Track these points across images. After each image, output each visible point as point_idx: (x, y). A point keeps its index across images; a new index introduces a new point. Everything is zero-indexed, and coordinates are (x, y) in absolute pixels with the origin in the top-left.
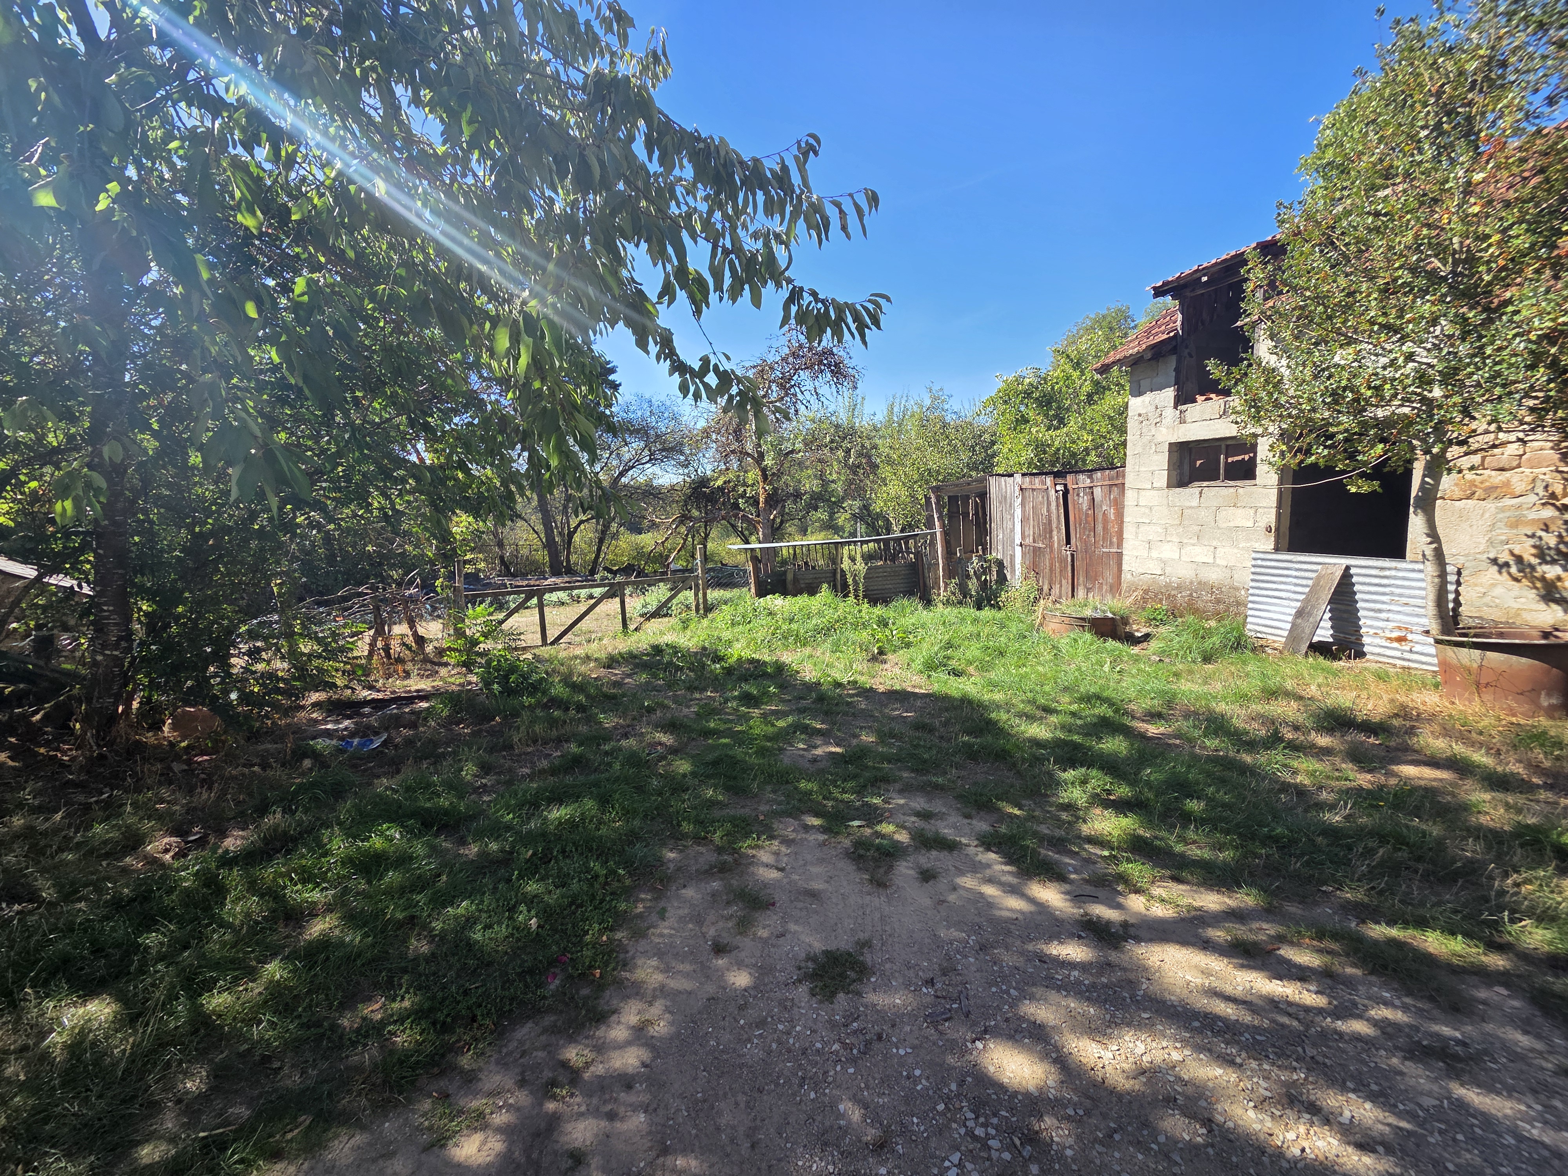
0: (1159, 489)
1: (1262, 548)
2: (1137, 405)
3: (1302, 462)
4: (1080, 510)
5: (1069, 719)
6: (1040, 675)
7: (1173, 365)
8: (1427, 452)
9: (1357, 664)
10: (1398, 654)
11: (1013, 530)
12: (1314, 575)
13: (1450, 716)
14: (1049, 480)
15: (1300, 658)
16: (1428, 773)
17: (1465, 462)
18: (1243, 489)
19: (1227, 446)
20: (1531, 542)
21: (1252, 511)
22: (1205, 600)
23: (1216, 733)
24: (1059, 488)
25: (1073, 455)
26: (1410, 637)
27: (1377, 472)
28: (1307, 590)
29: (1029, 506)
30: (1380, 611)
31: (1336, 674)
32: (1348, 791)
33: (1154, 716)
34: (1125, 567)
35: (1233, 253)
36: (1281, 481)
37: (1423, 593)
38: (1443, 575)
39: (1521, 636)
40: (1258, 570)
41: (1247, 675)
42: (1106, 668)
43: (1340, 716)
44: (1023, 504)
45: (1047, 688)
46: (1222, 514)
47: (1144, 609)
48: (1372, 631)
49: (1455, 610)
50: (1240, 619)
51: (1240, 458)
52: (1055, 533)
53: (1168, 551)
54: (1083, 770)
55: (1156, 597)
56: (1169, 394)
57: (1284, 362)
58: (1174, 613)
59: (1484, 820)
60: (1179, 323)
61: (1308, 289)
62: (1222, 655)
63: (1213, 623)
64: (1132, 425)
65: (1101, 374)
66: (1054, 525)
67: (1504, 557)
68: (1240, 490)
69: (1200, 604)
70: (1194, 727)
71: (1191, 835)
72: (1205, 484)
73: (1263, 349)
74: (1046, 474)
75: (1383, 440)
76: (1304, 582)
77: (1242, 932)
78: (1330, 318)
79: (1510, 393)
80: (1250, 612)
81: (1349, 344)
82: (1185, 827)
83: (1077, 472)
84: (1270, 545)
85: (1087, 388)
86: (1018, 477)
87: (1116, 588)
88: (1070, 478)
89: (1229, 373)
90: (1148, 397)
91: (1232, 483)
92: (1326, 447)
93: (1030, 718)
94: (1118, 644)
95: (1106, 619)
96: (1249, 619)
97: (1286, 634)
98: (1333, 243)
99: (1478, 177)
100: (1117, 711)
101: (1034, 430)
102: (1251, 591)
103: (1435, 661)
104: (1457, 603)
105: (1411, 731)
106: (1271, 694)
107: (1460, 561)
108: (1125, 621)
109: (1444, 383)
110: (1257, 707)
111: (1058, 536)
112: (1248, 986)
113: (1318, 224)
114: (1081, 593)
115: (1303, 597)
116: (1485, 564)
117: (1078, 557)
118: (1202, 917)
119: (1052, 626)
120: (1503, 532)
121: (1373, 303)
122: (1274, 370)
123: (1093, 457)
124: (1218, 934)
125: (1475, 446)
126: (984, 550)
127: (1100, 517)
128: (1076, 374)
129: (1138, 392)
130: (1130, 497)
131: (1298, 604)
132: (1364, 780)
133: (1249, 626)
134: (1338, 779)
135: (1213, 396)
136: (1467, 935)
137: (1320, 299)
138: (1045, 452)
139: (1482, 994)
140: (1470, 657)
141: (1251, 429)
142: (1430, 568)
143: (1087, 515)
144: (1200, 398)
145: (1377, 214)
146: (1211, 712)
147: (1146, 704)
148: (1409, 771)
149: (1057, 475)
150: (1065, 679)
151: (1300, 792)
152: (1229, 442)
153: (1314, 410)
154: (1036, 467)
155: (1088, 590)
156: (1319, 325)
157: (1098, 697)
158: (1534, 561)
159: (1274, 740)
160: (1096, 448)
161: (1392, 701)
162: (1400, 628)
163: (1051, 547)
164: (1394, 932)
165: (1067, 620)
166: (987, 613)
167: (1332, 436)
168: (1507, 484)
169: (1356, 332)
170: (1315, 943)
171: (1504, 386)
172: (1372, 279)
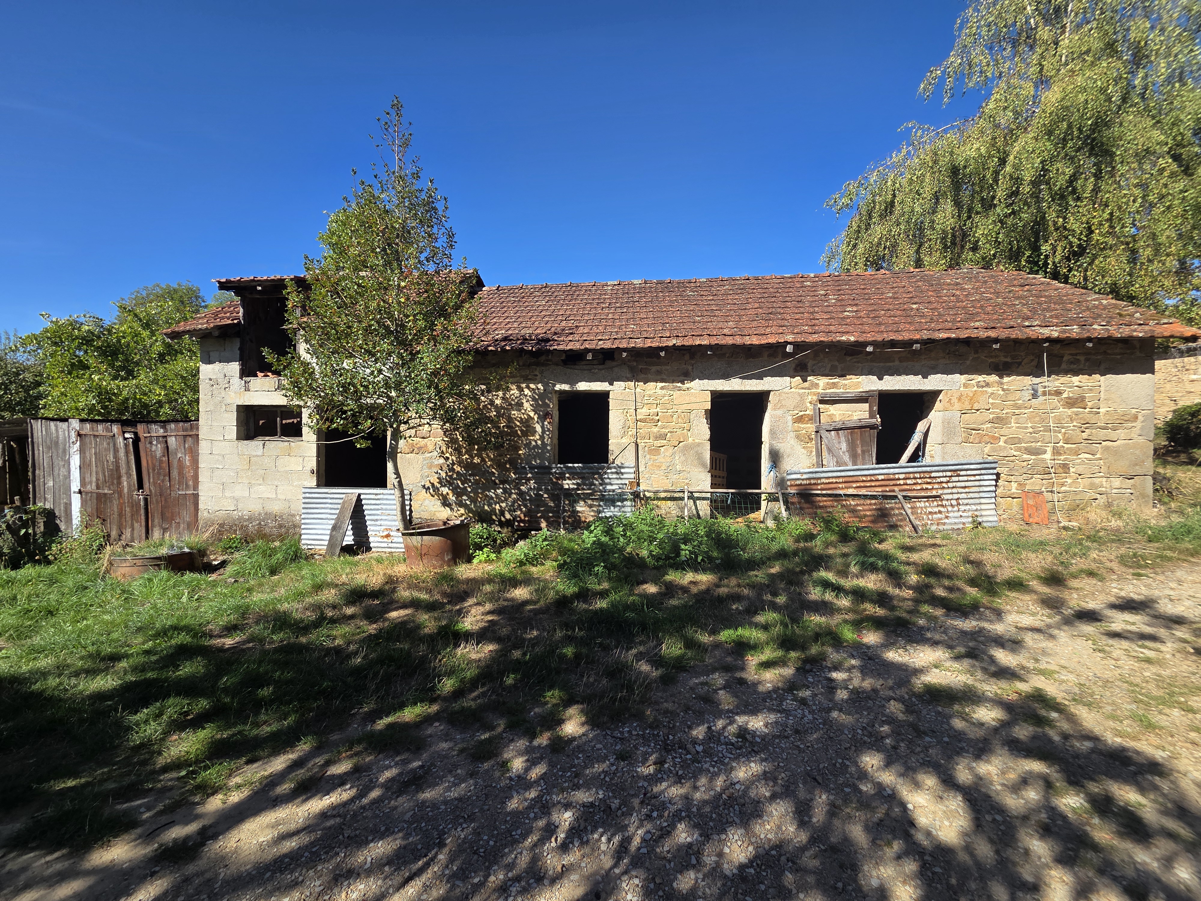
0: (230, 441)
1: (309, 485)
2: (207, 371)
3: (329, 427)
4: (153, 457)
5: (142, 659)
6: (107, 623)
7: (238, 345)
8: (391, 427)
9: (368, 555)
10: (385, 545)
11: (68, 476)
12: (341, 501)
13: (411, 576)
14: (116, 429)
15: (336, 558)
16: (402, 612)
17: (408, 433)
18: (294, 443)
19: (282, 412)
20: (437, 476)
21: (301, 459)
22: (271, 527)
23: (281, 629)
24: (127, 435)
25: (145, 406)
26: (392, 534)
27: (369, 436)
28: (338, 511)
29: (91, 453)
30: (377, 520)
31: (356, 564)
32: (363, 640)
33: (230, 629)
34: (201, 506)
35: (279, 277)
36: (318, 440)
37: (394, 507)
38: (403, 496)
39: (436, 525)
40: (307, 500)
41: (302, 577)
42: (184, 599)
43: (359, 592)
44: (82, 451)
45: (115, 636)
46: (280, 462)
47: (220, 540)
48: (374, 533)
49: (410, 515)
50: (297, 537)
51: (291, 421)
52: (124, 479)
53: (240, 491)
54: (158, 704)
55: (232, 528)
56: (235, 367)
57: (315, 360)
58: (247, 540)
59: (426, 630)
60: (241, 314)
61: (326, 317)
62: (284, 567)
63: (277, 544)
64: (203, 387)
65: (172, 338)
66: (123, 471)
67: (428, 484)
68: (292, 444)
69: (267, 530)
70: (265, 628)
71: (263, 717)
72: (267, 438)
73: (302, 348)
74: (112, 421)
75: (371, 418)
76: (336, 506)
77: (301, 773)
78: (339, 338)
79: (423, 399)
80: (303, 532)
81: (351, 357)
82: (257, 713)
83: (148, 422)
84: (314, 483)
85: (158, 347)
86: (75, 424)
87: (193, 525)
88: (141, 428)
89: (278, 360)
90: (217, 366)
91: (286, 439)
92: (342, 419)
93: (91, 672)
94: (197, 576)
95: (184, 554)
96: (303, 537)
97: (326, 543)
98: (338, 293)
99: (403, 284)
100: (195, 636)
101: (96, 377)
102: (303, 516)
103: (402, 545)
104: (411, 511)
105: (394, 590)
106: (318, 588)
107: (411, 487)
108: (202, 553)
109: (396, 389)
110: (309, 600)
111: (128, 482)
112: (306, 814)
113: (328, 278)
114: (156, 534)
115: (335, 517)
116: (421, 488)
117: (153, 501)
118: (271, 781)
119: (122, 571)
120: (426, 471)
121: (361, 336)
122: (308, 364)
123: (166, 409)
124: (286, 787)
125: (412, 425)
126: (25, 500)
127: (175, 463)
128: (145, 334)
129: (209, 361)
130: (204, 447)
131: (333, 522)
132: (372, 629)
133: (303, 542)
134: (359, 634)
135: (269, 374)
136: (422, 701)
137: (334, 325)
138: (110, 400)
139: (429, 731)
140: (416, 540)
141: (296, 402)
142: (397, 492)
143: (161, 462)
144: (260, 374)
145: (359, 285)
146: (277, 612)
147: (223, 621)
148: (394, 614)
149: (125, 423)
150: (135, 621)
151: (338, 650)
152: (283, 409)
153: (333, 394)
154: (99, 414)
155: (165, 530)
156: (333, 341)
157: (176, 628)
158: (439, 486)
159: (321, 621)
160: (170, 402)
161: (385, 574)
162: (387, 529)
163: (120, 494)
164: (389, 720)
165: (139, 562)
166: (28, 571)
167: (345, 412)
168: (426, 446)
169: (353, 350)
170: (349, 753)
171: (419, 395)
172: (360, 322)
